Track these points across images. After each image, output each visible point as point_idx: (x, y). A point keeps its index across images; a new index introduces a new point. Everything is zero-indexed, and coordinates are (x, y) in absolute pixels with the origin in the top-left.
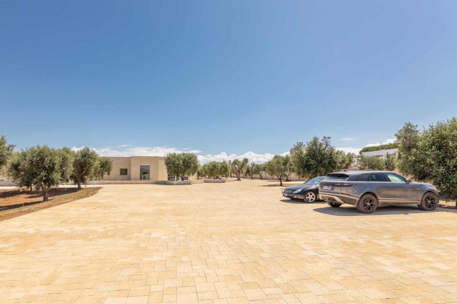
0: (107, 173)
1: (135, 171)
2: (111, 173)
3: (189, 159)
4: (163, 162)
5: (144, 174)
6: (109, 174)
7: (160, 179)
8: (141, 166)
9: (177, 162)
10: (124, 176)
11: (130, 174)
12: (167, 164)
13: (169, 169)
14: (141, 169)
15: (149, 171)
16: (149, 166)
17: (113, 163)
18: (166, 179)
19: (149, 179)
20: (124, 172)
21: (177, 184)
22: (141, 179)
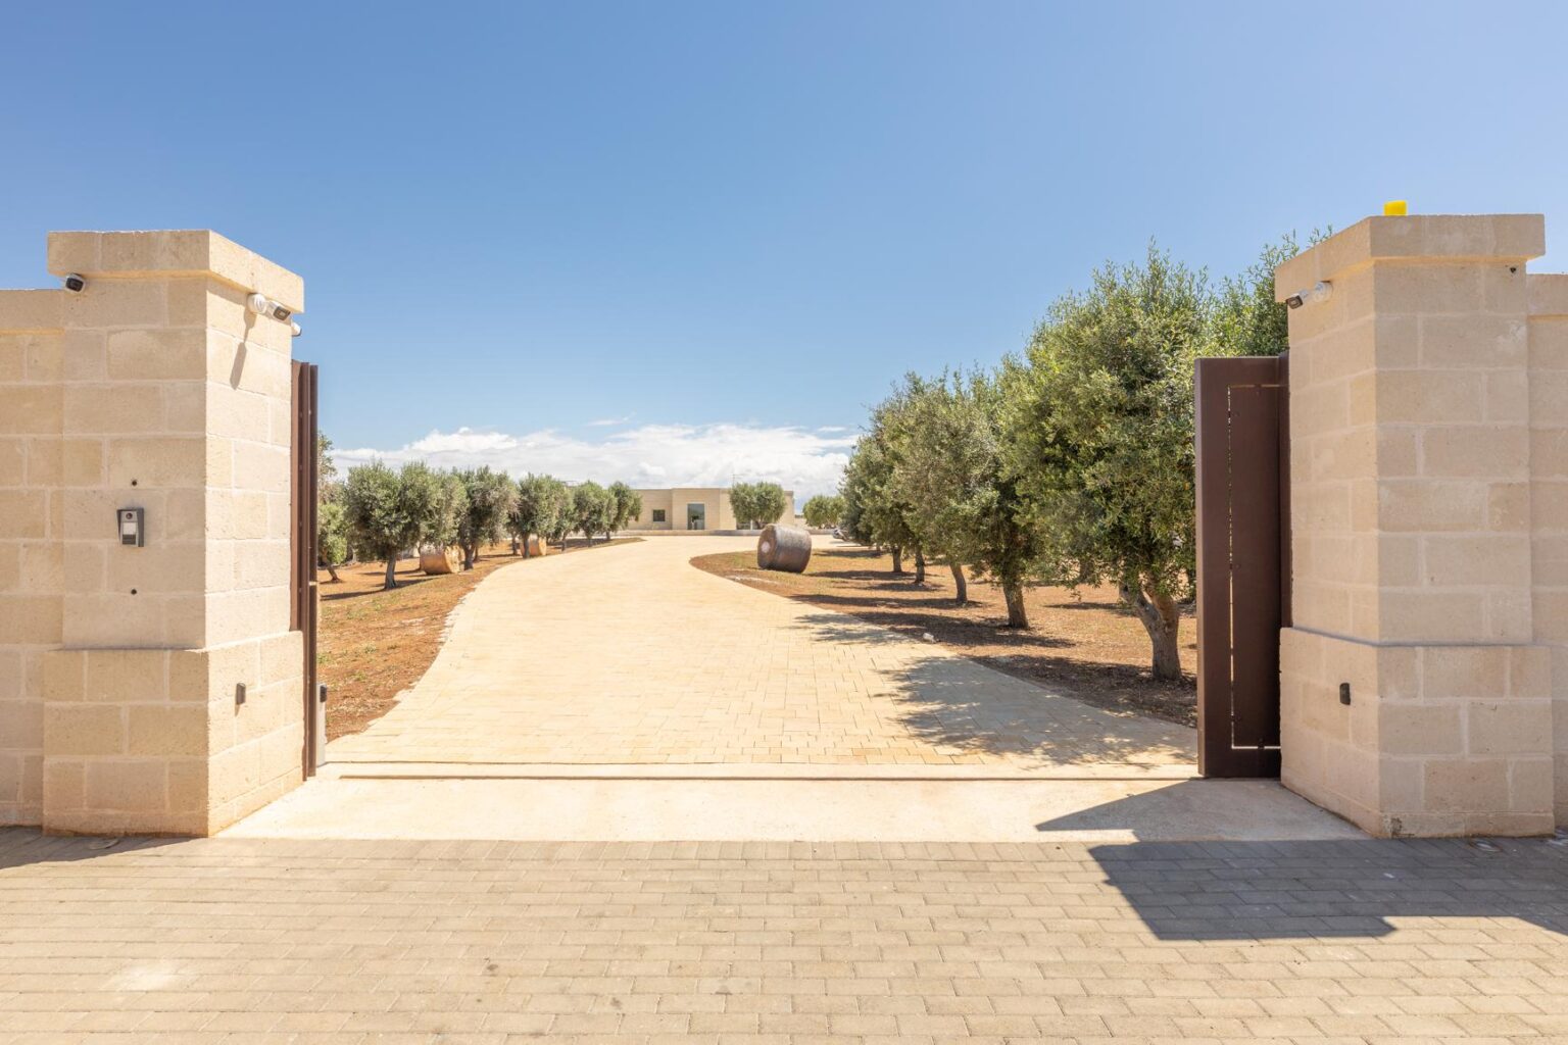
0: (633, 518)
1: (679, 515)
2: (640, 517)
3: (767, 495)
4: (726, 498)
5: (695, 519)
6: (637, 519)
7: (722, 528)
8: (689, 505)
9: (748, 500)
10: (660, 523)
11: (671, 519)
12: (733, 502)
13: (736, 510)
14: (689, 510)
15: (703, 514)
16: (702, 506)
17: (642, 500)
18: (733, 527)
19: (703, 528)
20: (659, 516)
21: (748, 535)
22: (690, 528)
